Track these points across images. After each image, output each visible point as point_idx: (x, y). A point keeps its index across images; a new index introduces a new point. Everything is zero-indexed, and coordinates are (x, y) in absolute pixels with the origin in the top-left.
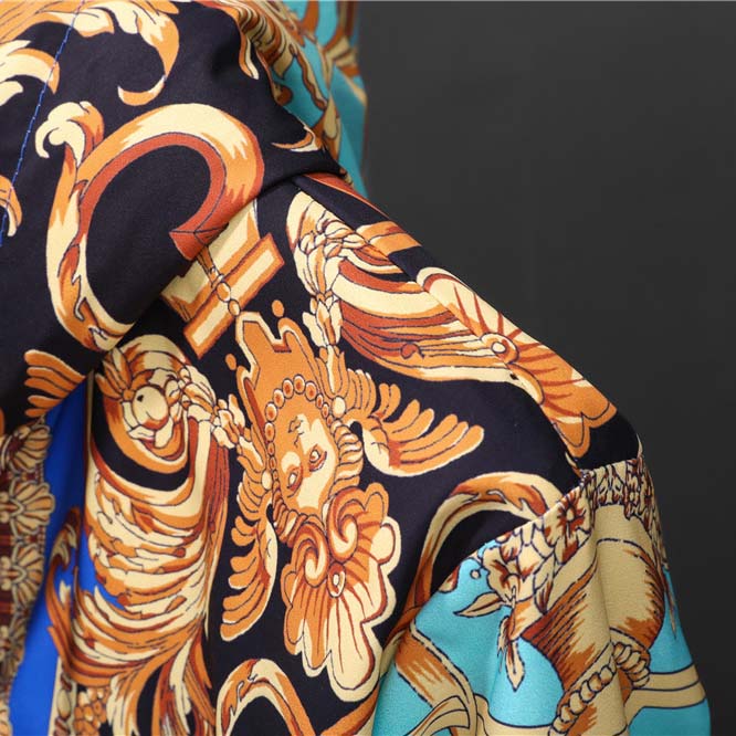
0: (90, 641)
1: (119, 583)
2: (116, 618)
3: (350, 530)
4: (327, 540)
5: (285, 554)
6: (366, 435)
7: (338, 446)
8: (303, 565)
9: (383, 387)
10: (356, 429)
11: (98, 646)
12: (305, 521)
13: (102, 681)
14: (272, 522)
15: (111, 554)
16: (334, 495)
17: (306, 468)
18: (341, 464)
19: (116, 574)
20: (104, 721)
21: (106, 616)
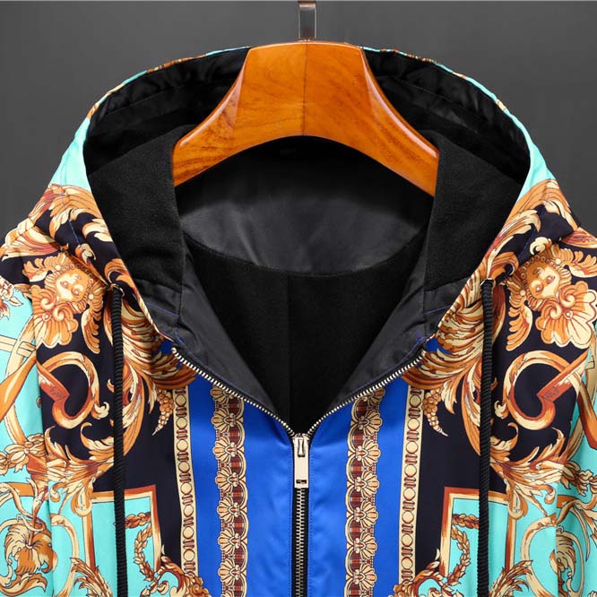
0: (433, 371)
1: (450, 344)
2: (447, 358)
3: (571, 298)
4: (560, 304)
5: (536, 314)
6: (571, 268)
7: (559, 274)
8: (549, 314)
9: (576, 253)
10: (567, 267)
11: (437, 372)
12: (547, 301)
13: (439, 385)
14: (527, 306)
15: (446, 334)
16: (561, 289)
17: (545, 283)
18: (561, 279)
19: (448, 341)
20: (439, 400)
21: (442, 359)
